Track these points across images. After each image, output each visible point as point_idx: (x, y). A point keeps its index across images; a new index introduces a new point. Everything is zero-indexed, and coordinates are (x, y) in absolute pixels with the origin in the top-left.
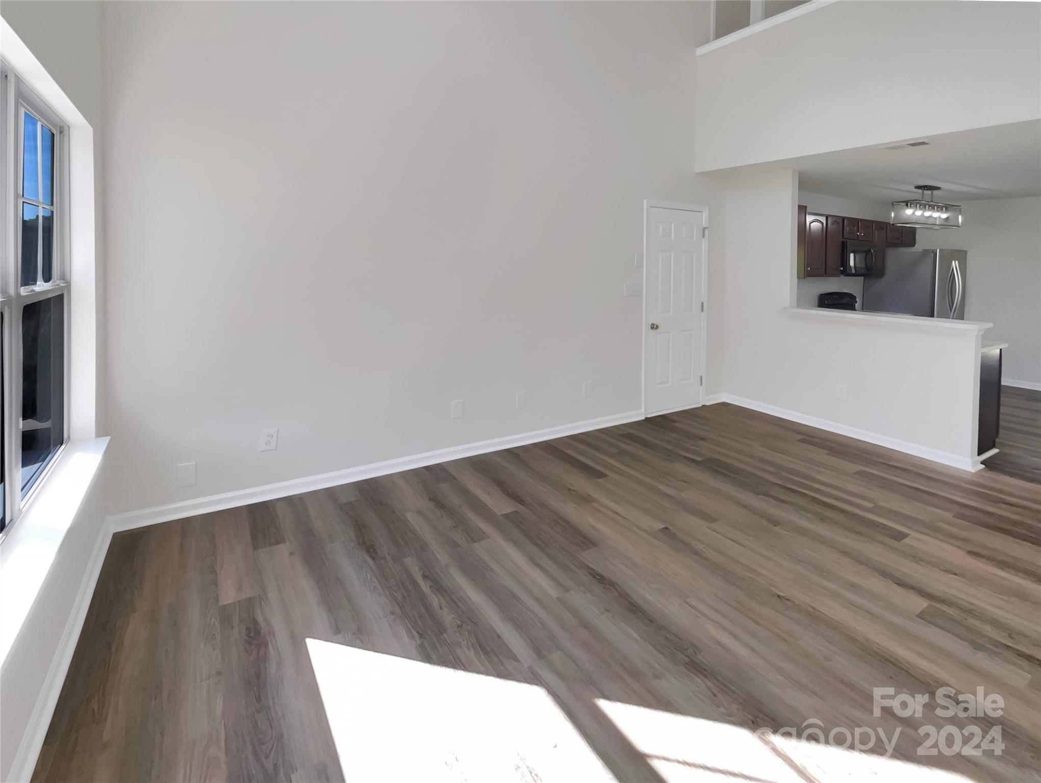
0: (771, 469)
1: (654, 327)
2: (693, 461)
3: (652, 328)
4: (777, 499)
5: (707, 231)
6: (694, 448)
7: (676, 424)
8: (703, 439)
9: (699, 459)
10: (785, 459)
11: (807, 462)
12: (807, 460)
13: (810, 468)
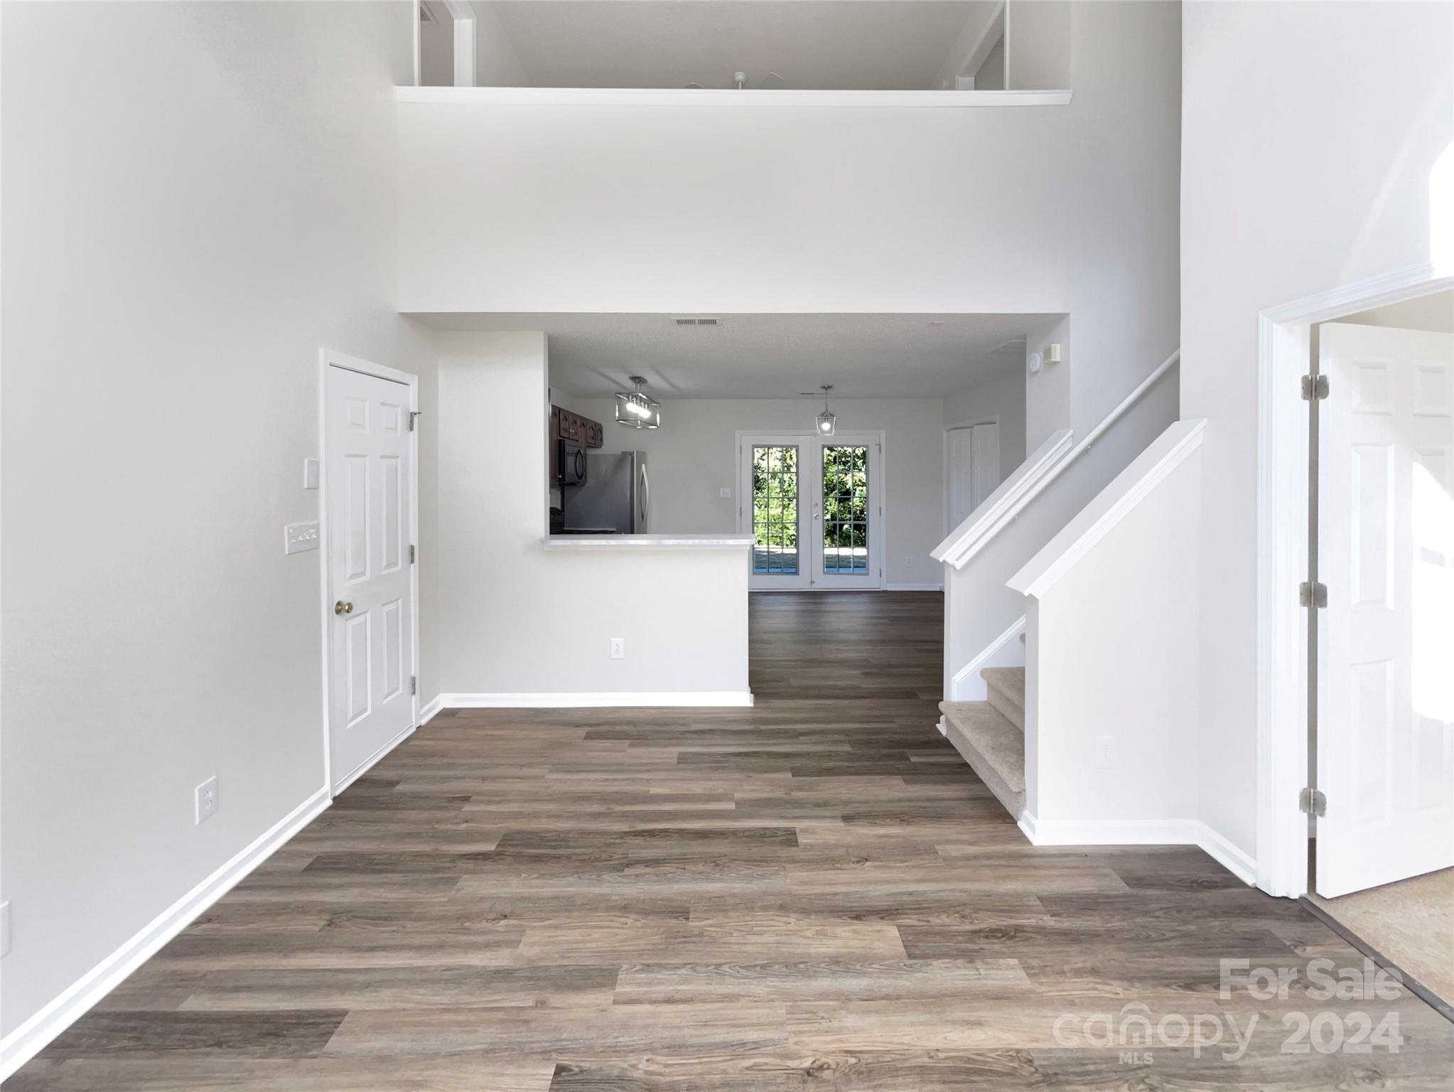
0: (595, 808)
1: (342, 609)
2: (485, 856)
3: (338, 612)
4: (647, 863)
5: (416, 419)
6: (464, 826)
7: (400, 788)
8: (466, 799)
9: (491, 847)
10: (597, 780)
11: (622, 771)
12: (620, 768)
13: (633, 780)
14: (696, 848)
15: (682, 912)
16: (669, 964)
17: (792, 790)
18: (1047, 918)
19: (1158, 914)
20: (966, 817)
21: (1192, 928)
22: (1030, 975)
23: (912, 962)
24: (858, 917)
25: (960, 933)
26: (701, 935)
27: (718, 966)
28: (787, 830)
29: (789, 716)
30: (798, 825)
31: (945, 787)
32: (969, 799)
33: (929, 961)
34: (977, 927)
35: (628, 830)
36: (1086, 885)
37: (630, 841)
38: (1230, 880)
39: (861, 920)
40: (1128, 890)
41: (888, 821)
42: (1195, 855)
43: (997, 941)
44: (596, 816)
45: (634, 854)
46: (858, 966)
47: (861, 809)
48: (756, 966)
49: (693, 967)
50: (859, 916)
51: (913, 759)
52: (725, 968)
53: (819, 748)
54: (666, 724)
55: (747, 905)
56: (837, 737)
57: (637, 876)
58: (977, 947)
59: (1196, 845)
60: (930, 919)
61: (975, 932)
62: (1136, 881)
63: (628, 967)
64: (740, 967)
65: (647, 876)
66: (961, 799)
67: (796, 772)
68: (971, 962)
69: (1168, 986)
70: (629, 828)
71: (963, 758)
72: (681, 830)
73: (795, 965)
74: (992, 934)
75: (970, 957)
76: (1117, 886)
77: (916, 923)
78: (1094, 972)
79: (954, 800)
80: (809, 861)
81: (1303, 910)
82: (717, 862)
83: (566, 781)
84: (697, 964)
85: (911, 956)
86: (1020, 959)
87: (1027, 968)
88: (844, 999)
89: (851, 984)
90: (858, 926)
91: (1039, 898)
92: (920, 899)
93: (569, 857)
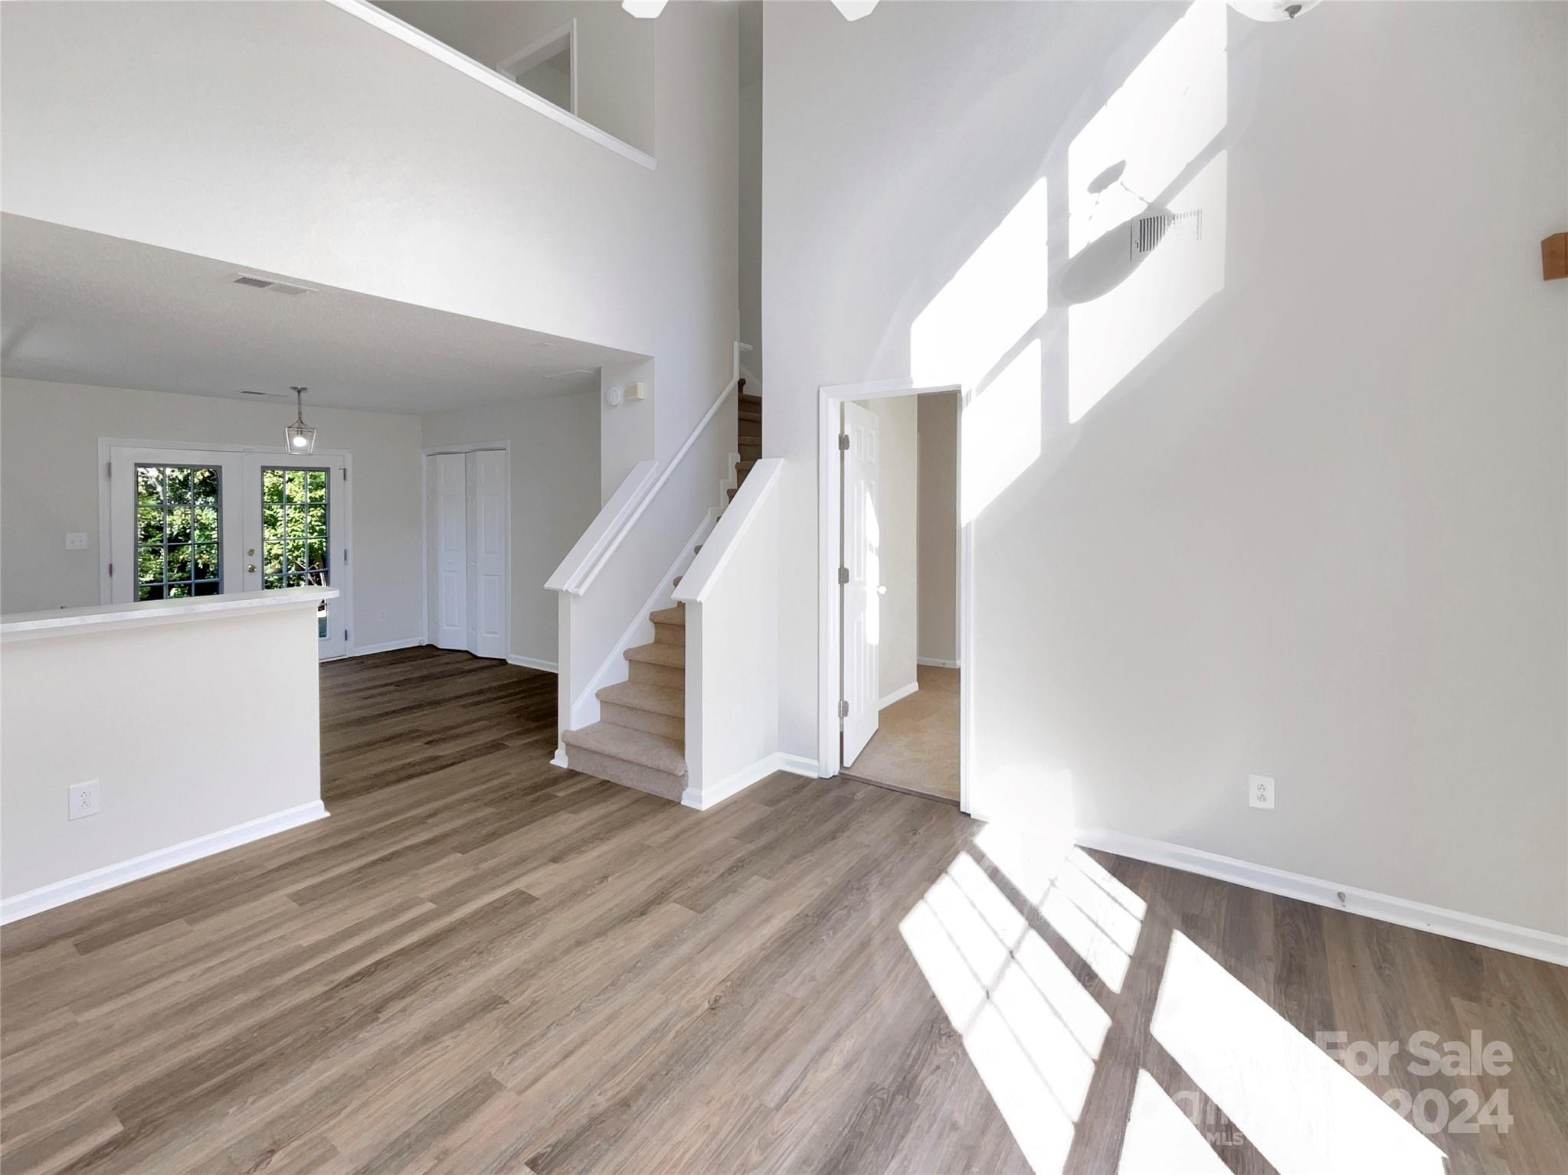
2: (119, 1143)
4: (398, 995)
10: (192, 978)
11: (221, 950)
12: (212, 949)
13: (259, 947)
14: (437, 955)
15: (492, 1002)
16: (533, 1038)
17: (478, 864)
18: (749, 845)
19: (794, 813)
20: (644, 815)
21: (812, 811)
22: (769, 878)
23: (705, 914)
24: (643, 914)
25: (714, 882)
26: (534, 1003)
27: (578, 1008)
28: (512, 893)
29: (390, 808)
30: (520, 884)
31: (606, 804)
32: (634, 803)
33: (713, 907)
34: (720, 872)
35: (326, 988)
36: (751, 818)
37: (346, 994)
38: (806, 781)
39: (646, 914)
40: (772, 809)
41: (591, 845)
42: (781, 776)
43: (737, 873)
44: (258, 1003)
45: (370, 999)
46: (676, 939)
47: (559, 848)
48: (606, 988)
49: (558, 1023)
50: (643, 911)
51: (561, 794)
52: (584, 1005)
53: (459, 823)
54: (218, 880)
55: (545, 961)
56: (466, 806)
57: (404, 1010)
58: (730, 883)
59: (779, 771)
60: (689, 885)
61: (722, 875)
62: (772, 802)
63: (496, 1068)
64: (596, 996)
65: (414, 1004)
66: (628, 806)
67: (463, 849)
68: (735, 892)
69: (825, 844)
70: (325, 986)
71: (599, 778)
72: (403, 949)
73: (635, 967)
74: (731, 871)
75: (732, 890)
76: (763, 811)
77: (684, 893)
78: (794, 857)
79: (620, 810)
80: (562, 903)
81: (842, 779)
82: (477, 951)
83: (131, 1005)
84: (559, 1020)
85: (700, 912)
86: (756, 874)
87: (764, 876)
88: (689, 959)
89: (685, 949)
90: (647, 919)
91: (735, 838)
92: (670, 877)
93: (280, 1054)
